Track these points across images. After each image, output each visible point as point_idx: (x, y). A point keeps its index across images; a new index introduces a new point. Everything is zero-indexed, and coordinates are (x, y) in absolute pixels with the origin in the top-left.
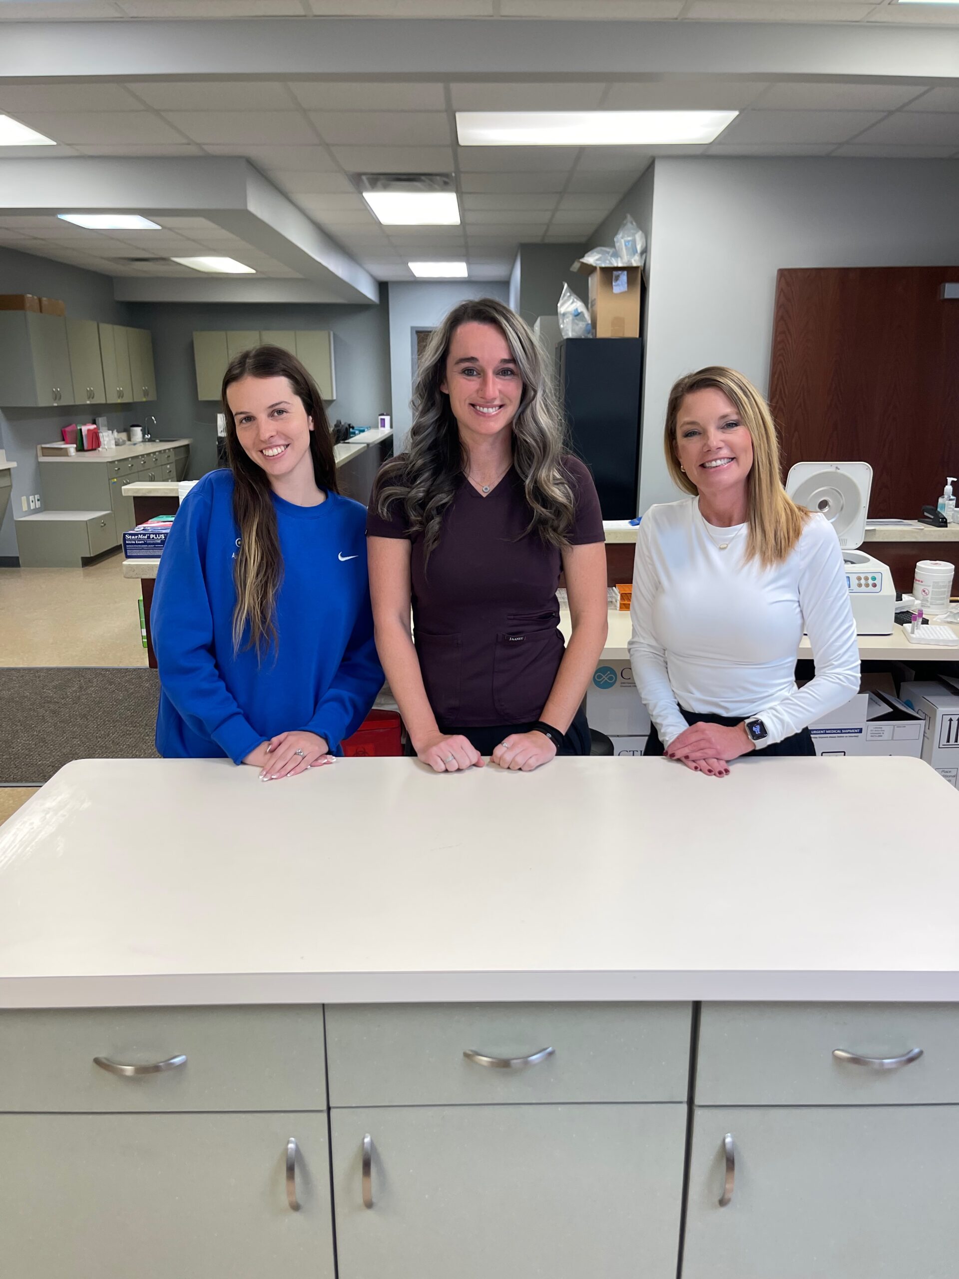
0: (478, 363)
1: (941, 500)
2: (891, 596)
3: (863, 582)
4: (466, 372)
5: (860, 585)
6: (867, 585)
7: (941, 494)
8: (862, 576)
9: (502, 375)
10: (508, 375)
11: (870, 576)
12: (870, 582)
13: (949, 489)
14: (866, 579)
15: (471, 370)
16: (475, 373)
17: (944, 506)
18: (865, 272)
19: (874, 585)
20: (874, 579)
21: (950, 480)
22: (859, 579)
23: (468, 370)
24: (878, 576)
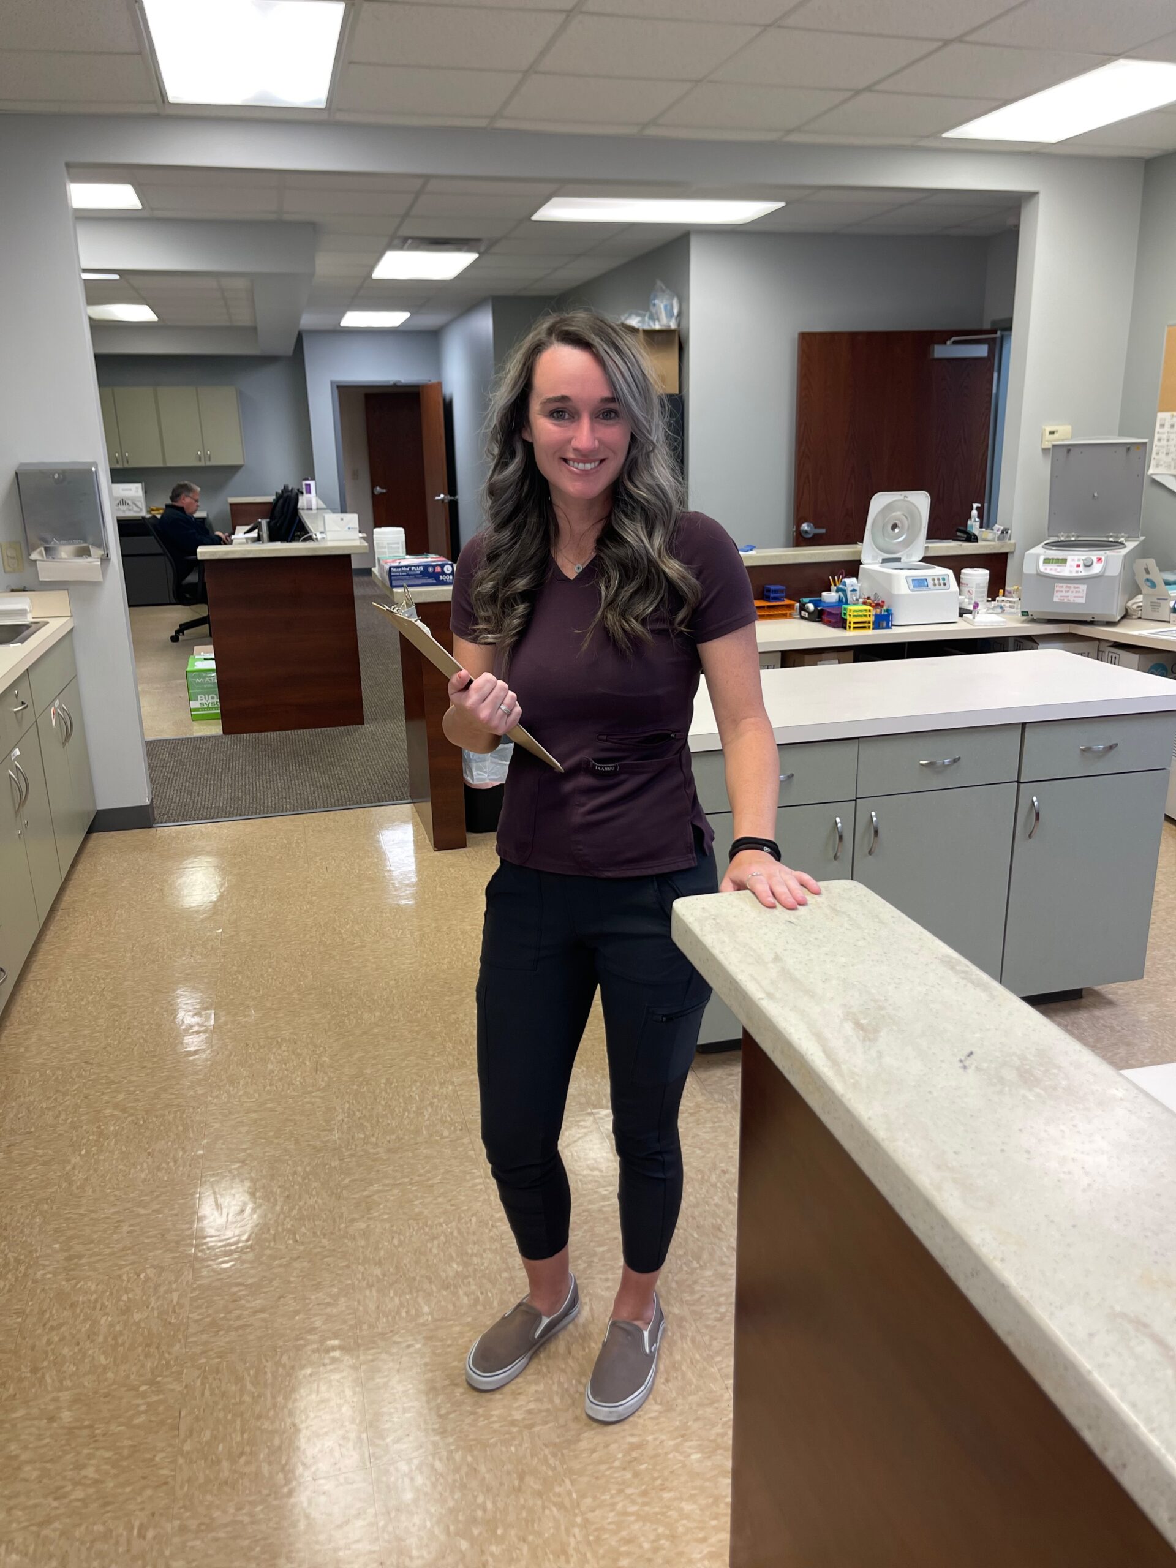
0: (570, 404)
1: (969, 522)
2: (955, 592)
3: (936, 582)
4: (555, 415)
5: (935, 585)
6: (940, 585)
7: (969, 517)
8: (936, 578)
9: (604, 418)
10: (610, 418)
11: (941, 578)
12: (942, 582)
13: (974, 512)
14: (939, 580)
15: (562, 412)
16: (567, 416)
17: (972, 526)
18: (870, 335)
19: (945, 584)
20: (944, 579)
21: (975, 505)
22: (934, 580)
23: (558, 412)
24: (946, 577)
